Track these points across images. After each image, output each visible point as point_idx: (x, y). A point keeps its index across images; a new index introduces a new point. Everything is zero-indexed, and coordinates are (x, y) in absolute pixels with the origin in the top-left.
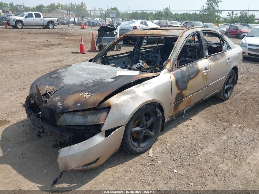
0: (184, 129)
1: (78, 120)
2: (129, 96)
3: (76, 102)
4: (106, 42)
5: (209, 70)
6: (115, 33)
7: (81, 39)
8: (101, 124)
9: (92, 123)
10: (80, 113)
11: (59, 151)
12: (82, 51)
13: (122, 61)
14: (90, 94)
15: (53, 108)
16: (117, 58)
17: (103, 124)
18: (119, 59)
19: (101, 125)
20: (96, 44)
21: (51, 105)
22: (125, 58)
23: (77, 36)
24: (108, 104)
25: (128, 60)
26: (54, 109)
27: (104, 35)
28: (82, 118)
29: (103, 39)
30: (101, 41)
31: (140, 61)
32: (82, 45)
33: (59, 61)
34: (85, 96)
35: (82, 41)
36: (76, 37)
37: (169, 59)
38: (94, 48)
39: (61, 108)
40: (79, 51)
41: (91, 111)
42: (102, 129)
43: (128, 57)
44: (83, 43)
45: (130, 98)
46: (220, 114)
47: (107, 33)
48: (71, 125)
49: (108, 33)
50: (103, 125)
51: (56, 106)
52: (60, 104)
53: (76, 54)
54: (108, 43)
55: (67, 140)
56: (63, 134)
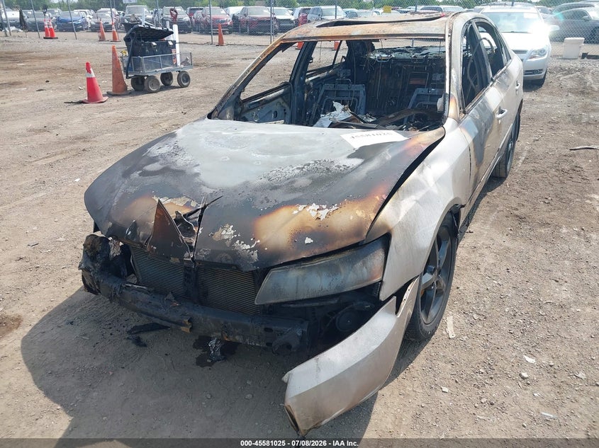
0: (475, 257)
1: (317, 283)
2: (413, 197)
3: (298, 236)
4: (152, 69)
5: (506, 111)
6: (171, 43)
7: (88, 64)
8: (375, 284)
9: (359, 284)
10: (317, 262)
11: (285, 378)
12: (93, 96)
13: (271, 111)
14: (324, 207)
15: (227, 260)
16: (261, 103)
17: (381, 281)
18: (267, 105)
19: (377, 286)
20: (125, 76)
21: (214, 253)
22: (276, 101)
23: (48, 58)
24: (385, 226)
25: (282, 106)
26: (229, 262)
27: (144, 50)
28: (329, 276)
29: (143, 61)
30: (138, 65)
31: (336, 104)
32: (90, 82)
33: (45, 129)
34: (314, 214)
35: (91, 70)
36: (48, 61)
37: (447, 91)
38: (121, 86)
39: (255, 255)
40: (84, 96)
41: (347, 254)
42: (381, 295)
43: (283, 99)
44: (93, 75)
45: (417, 201)
46: (517, 209)
47: (151, 44)
48: (301, 298)
49: (154, 44)
50: (381, 285)
51: (235, 254)
52: (248, 247)
53: (80, 106)
54: (157, 70)
55: (295, 343)
56: (273, 328)
